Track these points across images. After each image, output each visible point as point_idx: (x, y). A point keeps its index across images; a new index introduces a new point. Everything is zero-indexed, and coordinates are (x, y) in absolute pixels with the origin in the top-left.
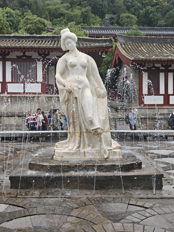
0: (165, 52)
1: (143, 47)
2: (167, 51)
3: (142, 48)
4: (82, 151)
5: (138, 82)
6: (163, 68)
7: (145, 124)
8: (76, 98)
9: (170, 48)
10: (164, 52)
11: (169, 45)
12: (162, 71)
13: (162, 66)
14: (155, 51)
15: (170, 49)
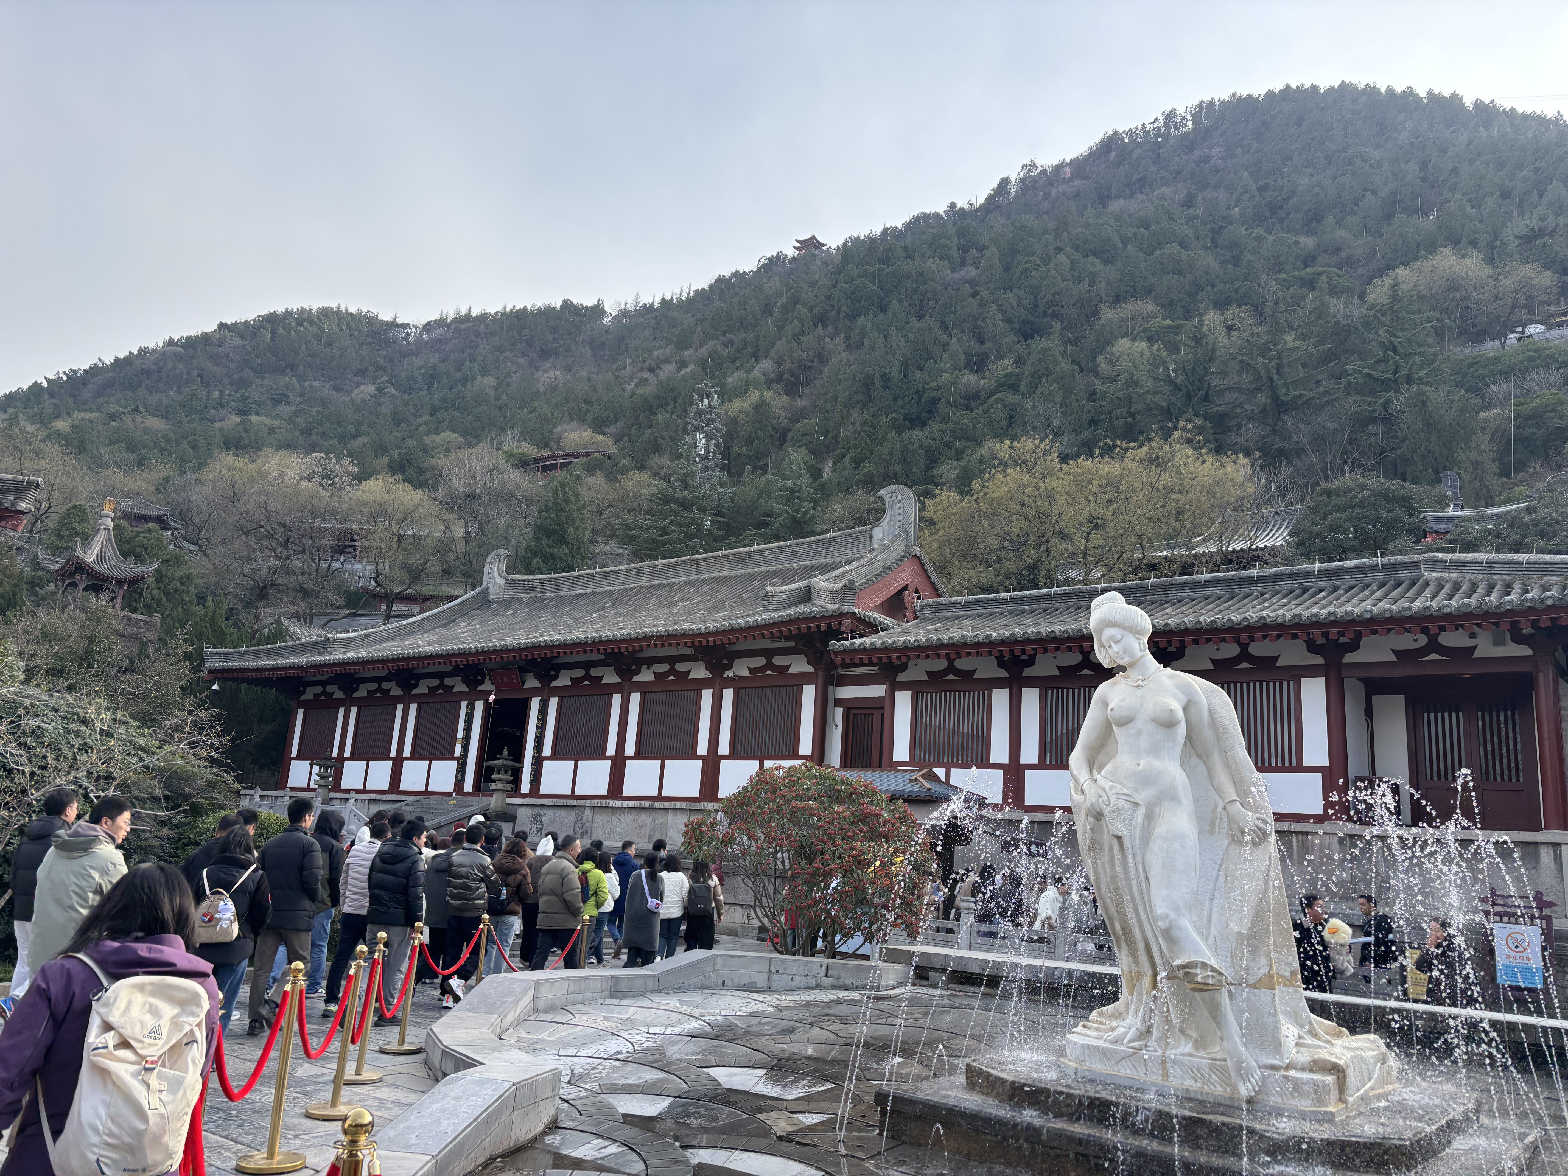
4: (1156, 1050)
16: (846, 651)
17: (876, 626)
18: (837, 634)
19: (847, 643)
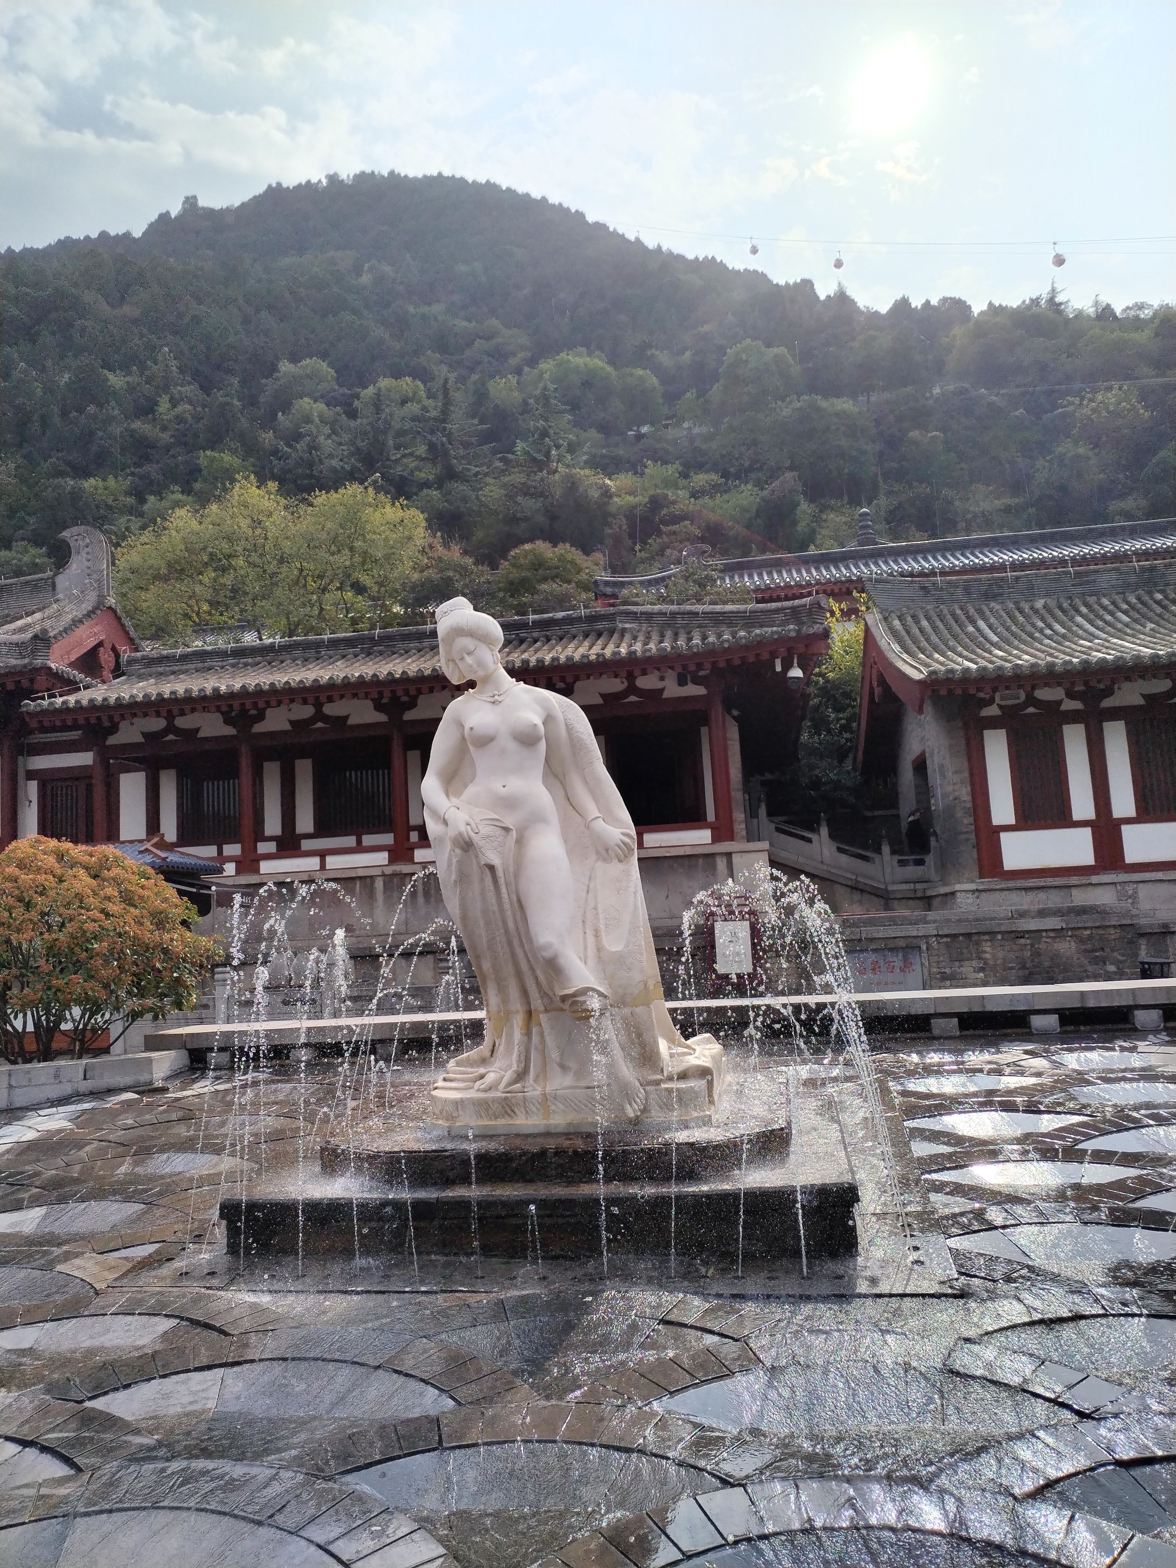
0: (1085, 631)
1: (985, 620)
2: (1097, 628)
3: (981, 624)
4: (534, 1090)
5: (966, 774)
6: (1077, 705)
7: (975, 963)
8: (492, 868)
9: (1112, 614)
10: (1080, 632)
11: (1105, 601)
12: (1073, 717)
13: (1071, 695)
14: (1037, 635)
15: (1108, 618)
16: (44, 712)
17: (76, 683)
18: (30, 693)
19: (45, 703)
